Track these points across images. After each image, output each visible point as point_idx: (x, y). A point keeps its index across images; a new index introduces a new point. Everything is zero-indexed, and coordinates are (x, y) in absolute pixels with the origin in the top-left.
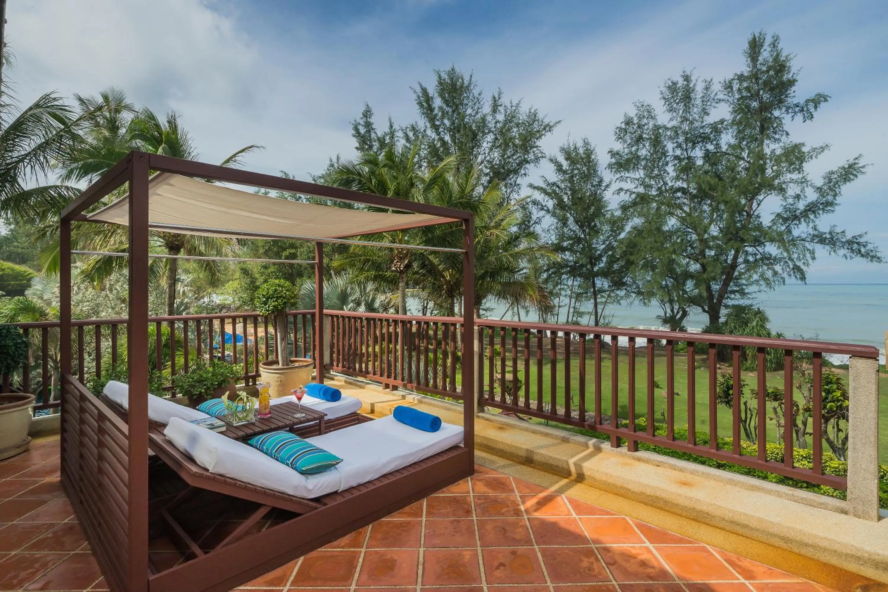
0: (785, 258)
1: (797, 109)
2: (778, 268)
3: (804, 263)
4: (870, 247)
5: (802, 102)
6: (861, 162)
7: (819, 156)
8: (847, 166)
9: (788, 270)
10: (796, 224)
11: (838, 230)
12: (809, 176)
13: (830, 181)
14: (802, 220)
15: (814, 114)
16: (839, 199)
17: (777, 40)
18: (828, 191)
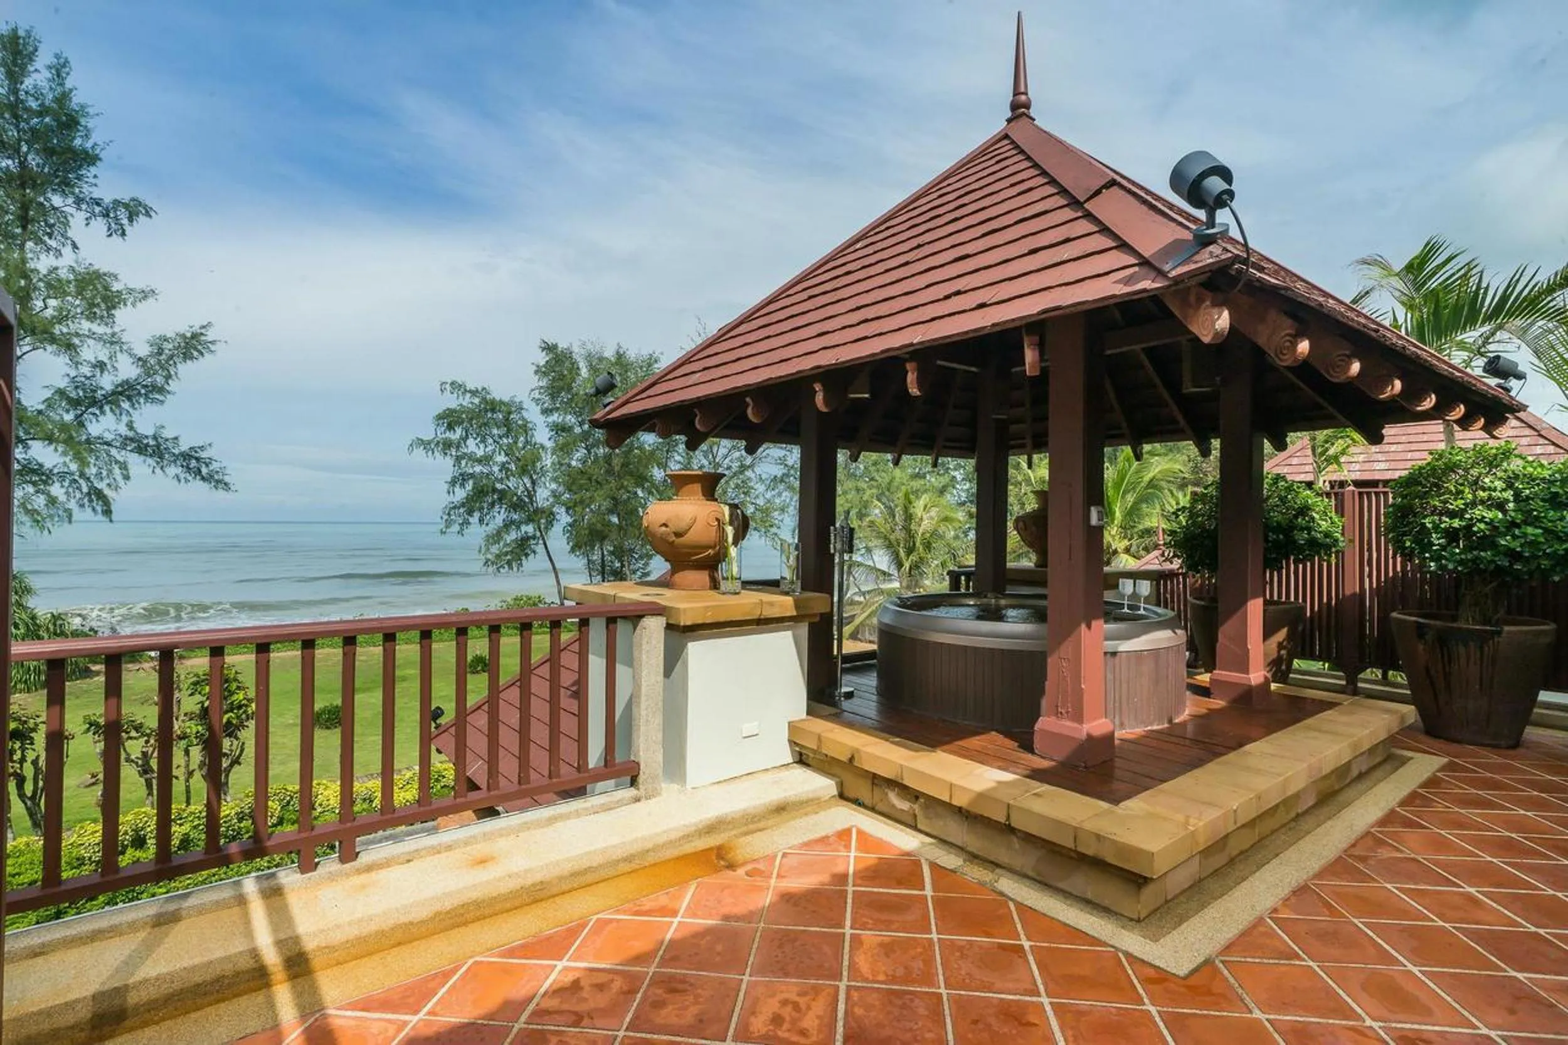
0: (72, 474)
1: (97, 209)
2: (56, 490)
3: (109, 485)
4: (215, 466)
5: (108, 200)
6: (211, 335)
7: (138, 304)
8: (189, 335)
9: (78, 495)
10: (94, 414)
11: (168, 433)
12: (125, 333)
13: (160, 351)
14: (107, 408)
15: (127, 228)
16: (173, 385)
17: (64, 66)
18: (157, 367)
